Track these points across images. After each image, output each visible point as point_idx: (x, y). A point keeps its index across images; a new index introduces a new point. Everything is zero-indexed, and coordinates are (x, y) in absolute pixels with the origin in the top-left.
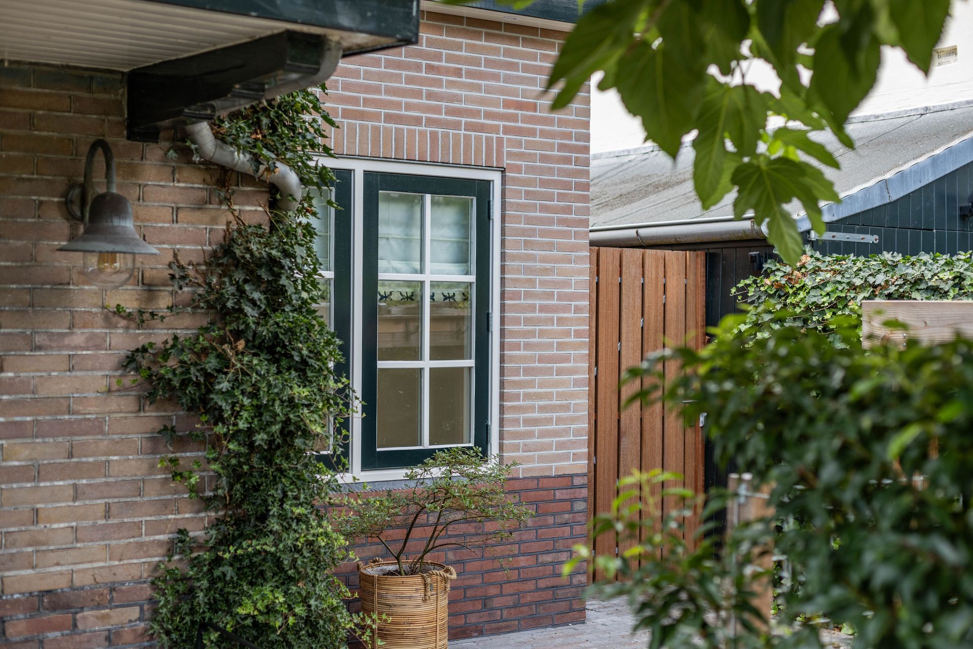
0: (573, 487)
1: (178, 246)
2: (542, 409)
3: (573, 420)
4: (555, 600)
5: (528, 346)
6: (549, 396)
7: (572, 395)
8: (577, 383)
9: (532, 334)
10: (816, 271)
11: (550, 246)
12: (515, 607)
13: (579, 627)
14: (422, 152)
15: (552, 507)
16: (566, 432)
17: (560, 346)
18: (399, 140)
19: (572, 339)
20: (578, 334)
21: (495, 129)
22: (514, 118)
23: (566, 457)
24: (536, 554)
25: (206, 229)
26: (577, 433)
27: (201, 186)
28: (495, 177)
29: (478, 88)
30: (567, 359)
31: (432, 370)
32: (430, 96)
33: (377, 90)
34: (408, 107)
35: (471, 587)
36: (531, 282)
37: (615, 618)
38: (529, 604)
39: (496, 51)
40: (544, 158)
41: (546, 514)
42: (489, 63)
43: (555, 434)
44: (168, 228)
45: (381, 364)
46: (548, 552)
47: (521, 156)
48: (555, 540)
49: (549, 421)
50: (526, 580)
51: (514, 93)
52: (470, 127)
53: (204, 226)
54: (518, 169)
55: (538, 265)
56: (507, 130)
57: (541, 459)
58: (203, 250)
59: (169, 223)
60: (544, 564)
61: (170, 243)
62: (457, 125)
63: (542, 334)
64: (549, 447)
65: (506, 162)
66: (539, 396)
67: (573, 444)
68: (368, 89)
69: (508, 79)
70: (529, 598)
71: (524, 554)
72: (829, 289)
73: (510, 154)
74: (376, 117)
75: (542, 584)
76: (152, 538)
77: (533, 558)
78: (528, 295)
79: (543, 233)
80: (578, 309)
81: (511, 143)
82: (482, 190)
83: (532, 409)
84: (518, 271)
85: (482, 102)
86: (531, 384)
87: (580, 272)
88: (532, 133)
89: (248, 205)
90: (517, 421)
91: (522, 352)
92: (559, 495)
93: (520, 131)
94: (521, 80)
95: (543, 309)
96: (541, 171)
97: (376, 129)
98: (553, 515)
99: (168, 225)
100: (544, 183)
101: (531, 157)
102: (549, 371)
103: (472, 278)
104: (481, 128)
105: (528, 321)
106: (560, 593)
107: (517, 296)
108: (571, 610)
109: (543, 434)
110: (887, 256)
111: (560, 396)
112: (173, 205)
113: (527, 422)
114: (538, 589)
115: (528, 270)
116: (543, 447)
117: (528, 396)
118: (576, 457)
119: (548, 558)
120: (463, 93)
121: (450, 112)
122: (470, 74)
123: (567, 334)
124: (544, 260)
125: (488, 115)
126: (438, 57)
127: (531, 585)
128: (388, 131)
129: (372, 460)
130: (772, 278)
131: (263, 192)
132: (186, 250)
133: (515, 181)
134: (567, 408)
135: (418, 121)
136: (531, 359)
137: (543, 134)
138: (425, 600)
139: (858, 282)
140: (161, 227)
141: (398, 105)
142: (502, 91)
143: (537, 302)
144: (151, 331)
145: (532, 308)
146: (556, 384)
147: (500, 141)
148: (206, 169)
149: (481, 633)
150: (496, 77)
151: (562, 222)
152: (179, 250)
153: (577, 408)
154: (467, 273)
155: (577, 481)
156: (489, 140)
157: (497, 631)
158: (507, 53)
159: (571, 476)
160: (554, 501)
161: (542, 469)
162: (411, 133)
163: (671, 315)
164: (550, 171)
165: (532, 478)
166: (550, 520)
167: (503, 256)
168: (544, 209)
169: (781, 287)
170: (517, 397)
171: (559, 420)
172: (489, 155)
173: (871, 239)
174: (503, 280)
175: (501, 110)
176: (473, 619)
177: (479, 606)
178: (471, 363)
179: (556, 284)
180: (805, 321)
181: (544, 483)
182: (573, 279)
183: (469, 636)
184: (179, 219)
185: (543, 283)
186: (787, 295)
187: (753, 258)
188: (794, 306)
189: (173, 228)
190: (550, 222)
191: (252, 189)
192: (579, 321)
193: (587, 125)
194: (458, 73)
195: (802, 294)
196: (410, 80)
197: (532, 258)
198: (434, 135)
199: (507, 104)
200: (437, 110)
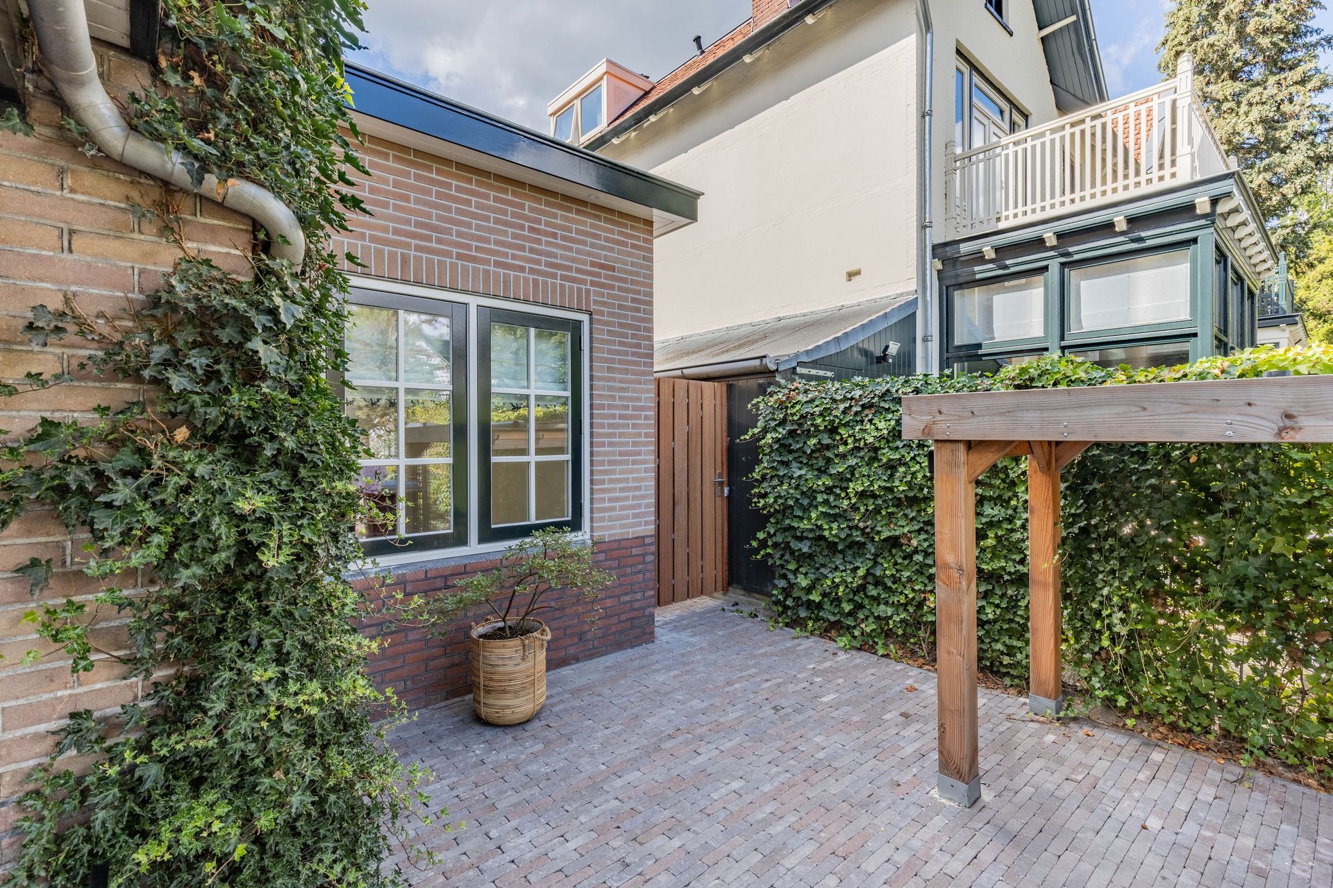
0: (645, 545)
1: (74, 288)
2: (622, 490)
3: (644, 497)
4: (633, 628)
5: (610, 444)
6: (626, 480)
7: (643, 479)
8: (646, 470)
9: (614, 435)
10: (806, 391)
11: (626, 372)
12: (603, 637)
13: (650, 646)
14: (526, 293)
15: (630, 561)
16: (639, 506)
17: (634, 444)
18: (506, 283)
19: (643, 439)
20: (647, 435)
21: (584, 282)
22: (598, 275)
23: (639, 524)
24: (618, 596)
25: (133, 268)
26: (647, 506)
27: (123, 205)
28: (585, 318)
29: (570, 249)
30: (639, 453)
31: (537, 463)
32: (532, 250)
33: (487, 241)
34: (514, 257)
35: (569, 627)
36: (613, 397)
37: (674, 635)
38: (614, 634)
39: (585, 223)
40: (621, 307)
41: (625, 566)
42: (578, 232)
43: (632, 507)
44: (50, 258)
45: (495, 459)
46: (627, 594)
47: (604, 304)
48: (632, 585)
49: (627, 498)
50: (611, 616)
51: (599, 256)
52: (563, 278)
53: (129, 265)
54: (602, 313)
55: (617, 385)
56: (593, 284)
57: (621, 527)
58: (127, 299)
59: (53, 250)
60: (625, 603)
61: (55, 280)
62: (554, 276)
63: (621, 435)
64: (627, 517)
65: (593, 307)
66: (620, 481)
67: (645, 514)
68: (479, 239)
69: (593, 246)
70: (614, 629)
71: (610, 597)
72: (817, 403)
73: (596, 302)
74: (487, 262)
75: (623, 617)
76: (18, 733)
77: (616, 600)
78: (610, 407)
79: (621, 362)
80: (646, 418)
81: (596, 293)
82: (576, 327)
83: (614, 490)
84: (603, 388)
85: (574, 260)
86: (613, 472)
87: (648, 391)
88: (612, 287)
89: (214, 243)
90: (603, 500)
91: (606, 449)
92: (634, 551)
93: (602, 285)
94: (603, 248)
95: (621, 417)
96: (619, 316)
97: (487, 272)
98: (631, 566)
99: (51, 254)
100: (621, 325)
101: (611, 305)
102: (626, 462)
103: (568, 394)
104: (574, 280)
105: (610, 426)
106: (636, 622)
107: (602, 407)
108: (644, 633)
109: (622, 508)
110: (858, 379)
111: (635, 479)
112: (61, 225)
113: (611, 500)
114: (620, 622)
115: (610, 388)
116: (622, 518)
117: (611, 481)
118: (646, 523)
119: (627, 598)
120: (559, 252)
121: (548, 265)
122: (564, 238)
123: (639, 435)
124: (621, 381)
125: (579, 271)
126: (538, 222)
127: (615, 619)
128: (497, 275)
129: (488, 535)
130: (775, 397)
131: (241, 230)
132: (90, 295)
133: (599, 322)
134: (639, 488)
135: (522, 269)
136: (613, 453)
137: (620, 289)
138: (523, 659)
139: (838, 397)
140: (34, 256)
141: (505, 255)
142: (589, 254)
143: (617, 412)
144: (15, 413)
145: (613, 416)
146: (631, 472)
147: (588, 291)
148: (132, 182)
149: (577, 660)
150: (584, 243)
151: (634, 354)
152: (75, 294)
153: (646, 488)
154: (565, 390)
155: (648, 541)
156: (579, 290)
157: (590, 657)
158: (592, 226)
159: (643, 537)
160: (631, 556)
161: (622, 534)
162: (517, 278)
163: (706, 424)
164: (626, 317)
165: (615, 541)
166: (629, 570)
167: (591, 377)
168: (621, 344)
169: (782, 403)
170: (603, 482)
171: (634, 498)
172: (579, 301)
173: (829, 374)
174: (591, 395)
175: (589, 268)
176: (571, 651)
177: (576, 640)
178: (568, 457)
179: (630, 399)
180: (800, 425)
181: (624, 544)
182: (643, 396)
183: (569, 664)
184: (73, 247)
185: (621, 398)
186: (787, 408)
187: (760, 385)
188: (793, 415)
189: (61, 260)
190: (626, 354)
191: (221, 223)
192: (648, 426)
193: (651, 286)
194: (554, 236)
195: (798, 407)
196: (515, 236)
197: (613, 380)
198: (535, 282)
199: (593, 264)
200: (538, 262)
